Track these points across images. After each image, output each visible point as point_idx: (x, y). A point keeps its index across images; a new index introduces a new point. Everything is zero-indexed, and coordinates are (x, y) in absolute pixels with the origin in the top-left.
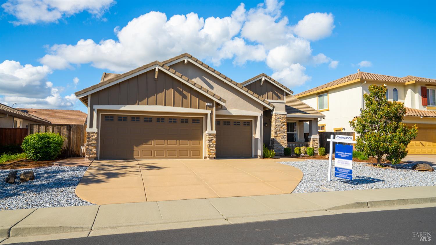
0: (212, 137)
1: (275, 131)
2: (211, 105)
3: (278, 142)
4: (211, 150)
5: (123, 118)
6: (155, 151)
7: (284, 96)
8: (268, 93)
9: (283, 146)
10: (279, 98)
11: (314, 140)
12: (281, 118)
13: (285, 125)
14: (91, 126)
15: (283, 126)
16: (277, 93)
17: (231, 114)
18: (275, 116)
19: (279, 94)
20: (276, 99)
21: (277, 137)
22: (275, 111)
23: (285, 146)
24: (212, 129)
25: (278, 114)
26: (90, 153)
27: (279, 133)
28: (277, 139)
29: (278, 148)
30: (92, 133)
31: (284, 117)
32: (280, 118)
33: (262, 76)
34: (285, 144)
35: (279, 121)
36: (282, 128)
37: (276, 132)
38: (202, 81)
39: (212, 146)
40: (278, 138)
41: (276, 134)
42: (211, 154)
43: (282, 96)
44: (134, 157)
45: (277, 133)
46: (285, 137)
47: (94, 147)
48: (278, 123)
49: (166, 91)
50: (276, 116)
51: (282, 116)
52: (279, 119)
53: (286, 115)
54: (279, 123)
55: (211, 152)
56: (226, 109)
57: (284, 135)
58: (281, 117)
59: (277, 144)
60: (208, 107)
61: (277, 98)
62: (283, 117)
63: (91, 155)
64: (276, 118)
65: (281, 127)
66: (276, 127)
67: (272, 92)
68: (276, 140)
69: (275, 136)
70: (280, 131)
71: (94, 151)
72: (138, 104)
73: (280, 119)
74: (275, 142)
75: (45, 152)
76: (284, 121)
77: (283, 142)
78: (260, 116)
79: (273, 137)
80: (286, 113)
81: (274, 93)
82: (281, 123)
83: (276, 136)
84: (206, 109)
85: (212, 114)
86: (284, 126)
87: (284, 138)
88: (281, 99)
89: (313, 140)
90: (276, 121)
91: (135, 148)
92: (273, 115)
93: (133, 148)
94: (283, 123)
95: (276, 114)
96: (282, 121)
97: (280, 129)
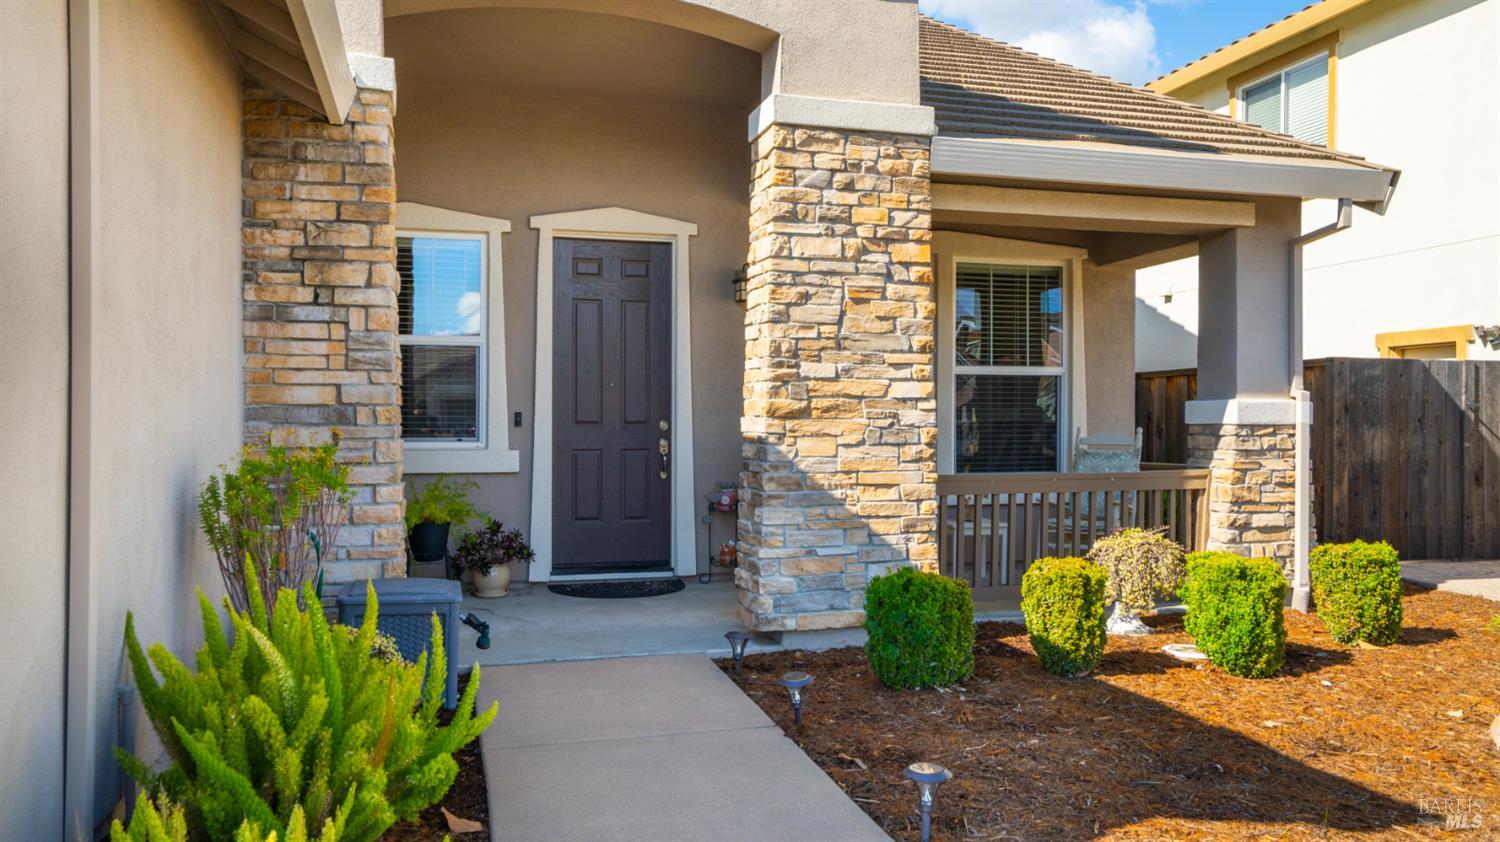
1: (776, 351)
3: (820, 488)
9: (877, 526)
11: (1249, 446)
12: (867, 182)
13: (914, 273)
15: (889, 277)
18: (781, 148)
21: (808, 426)
22: (784, 89)
23: (909, 528)
25: (815, 133)
27: (826, 369)
28: (803, 445)
29: (811, 566)
31: (893, 173)
32: (849, 187)
34: (910, 511)
35: (838, 221)
36: (877, 307)
37: (786, 360)
40: (817, 435)
41: (784, 381)
45: (807, 368)
46: (910, 416)
48: (812, 247)
50: (799, 160)
51: (867, 153)
52: (831, 195)
53: (924, 140)
54: (833, 247)
57: (899, 390)
58: (857, 166)
62: (885, 165)
64: (789, 177)
65: (857, 301)
66: (792, 293)
68: (790, 465)
69: (772, 413)
70: (839, 343)
73: (851, 198)
74: (769, 488)
76: (901, 218)
77: (889, 486)
79: (753, 424)
80: (923, 120)
82: (864, 251)
83: (785, 402)
86: (891, 288)
87: (890, 434)
89: (1247, 453)
90: (791, 217)
92: (765, 144)
94: (888, 240)
95: (800, 135)
96: (868, 216)
97: (840, 323)
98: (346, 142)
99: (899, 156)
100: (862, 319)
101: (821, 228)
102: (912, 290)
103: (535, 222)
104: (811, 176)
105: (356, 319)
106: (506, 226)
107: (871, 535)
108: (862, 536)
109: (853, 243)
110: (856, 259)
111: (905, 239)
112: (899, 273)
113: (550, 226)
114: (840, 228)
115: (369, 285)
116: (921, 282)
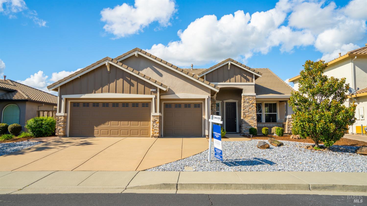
0: (156, 119)
1: (243, 112)
2: (155, 91)
3: (247, 123)
4: (155, 129)
5: (86, 104)
6: (111, 130)
7: (253, 78)
8: (236, 76)
9: (252, 126)
10: (248, 80)
11: (289, 120)
12: (250, 99)
13: (254, 106)
14: (60, 112)
15: (252, 107)
16: (245, 75)
17: (179, 98)
18: (243, 97)
19: (247, 77)
20: (244, 82)
21: (246, 118)
22: (244, 93)
23: (255, 126)
24: (156, 112)
25: (246, 96)
26: (59, 131)
27: (248, 114)
28: (246, 119)
29: (247, 129)
30: (60, 116)
31: (253, 98)
32: (249, 100)
33: (228, 61)
34: (255, 125)
35: (248, 102)
36: (251, 109)
37: (244, 113)
38: (152, 71)
39: (155, 126)
40: (247, 119)
41: (244, 115)
42: (155, 133)
43: (251, 78)
44: (95, 135)
45: (246, 114)
46: (254, 117)
47: (62, 127)
48: (246, 105)
49: (117, 81)
50: (245, 98)
51: (250, 97)
53: (255, 96)
54: (248, 104)
55: (155, 131)
56: (174, 93)
57: (253, 115)
58: (250, 98)
59: (246, 124)
60: (152, 93)
61: (245, 80)
62: (252, 98)
63: (59, 134)
64: (244, 99)
65: (250, 108)
66: (245, 108)
67: (240, 75)
68: (245, 121)
69: (243, 117)
70: (248, 112)
71: (61, 130)
72: (95, 93)
73: (249, 101)
74: (243, 123)
75: (40, 131)
76: (253, 102)
77: (253, 123)
78: (207, 99)
79: (242, 118)
80: (255, 94)
81: (242, 75)
83: (244, 116)
84: (151, 94)
85: (156, 98)
86: (253, 107)
87: (253, 119)
88: (250, 81)
89: (289, 121)
90: (244, 102)
91: (95, 128)
92: (242, 97)
93: (94, 128)
94: (252, 104)
95: (245, 96)
96: (251, 102)
97: (248, 110)
98: (213, 99)
99: (253, 97)
100: (250, 110)
101: (247, 103)
102: (254, 107)
103: (224, 101)
104: (246, 99)
105: (214, 111)
106: (221, 101)
107: (251, 126)
108: (251, 127)
109: (249, 104)
110: (250, 105)
111: (254, 104)
112: (253, 106)
113: (225, 101)
114: (248, 103)
115: (215, 108)
116: (255, 107)
